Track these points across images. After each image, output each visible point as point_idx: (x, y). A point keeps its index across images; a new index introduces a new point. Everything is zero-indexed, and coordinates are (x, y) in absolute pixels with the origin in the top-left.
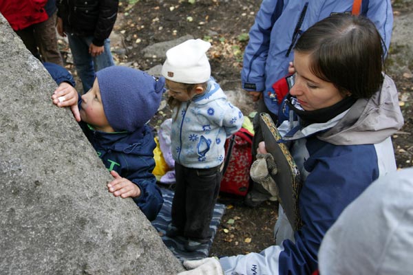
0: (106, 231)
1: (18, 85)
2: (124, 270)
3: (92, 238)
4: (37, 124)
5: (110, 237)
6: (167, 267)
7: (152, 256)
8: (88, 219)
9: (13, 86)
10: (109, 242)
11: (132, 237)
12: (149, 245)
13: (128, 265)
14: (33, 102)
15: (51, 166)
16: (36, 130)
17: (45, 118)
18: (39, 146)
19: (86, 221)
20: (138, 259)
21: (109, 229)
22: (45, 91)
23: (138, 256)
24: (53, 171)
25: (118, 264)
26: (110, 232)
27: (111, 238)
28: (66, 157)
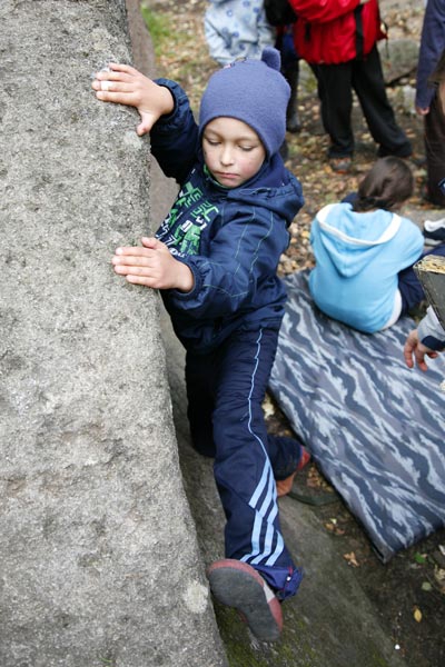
0: (49, 395)
1: (50, 108)
2: (46, 472)
3: (13, 396)
4: (46, 180)
5: (48, 408)
6: (140, 507)
7: (124, 474)
8: (30, 363)
9: (40, 106)
10: (39, 416)
11: (97, 426)
12: (130, 453)
13: (60, 467)
14: (63, 143)
15: (23, 255)
16: (36, 189)
17: (69, 174)
18: (24, 216)
19: (24, 364)
20: (88, 467)
21: (55, 395)
22: (98, 131)
23: (90, 462)
24: (24, 264)
25: (37, 458)
26: (53, 400)
27: (51, 411)
28: (65, 250)
